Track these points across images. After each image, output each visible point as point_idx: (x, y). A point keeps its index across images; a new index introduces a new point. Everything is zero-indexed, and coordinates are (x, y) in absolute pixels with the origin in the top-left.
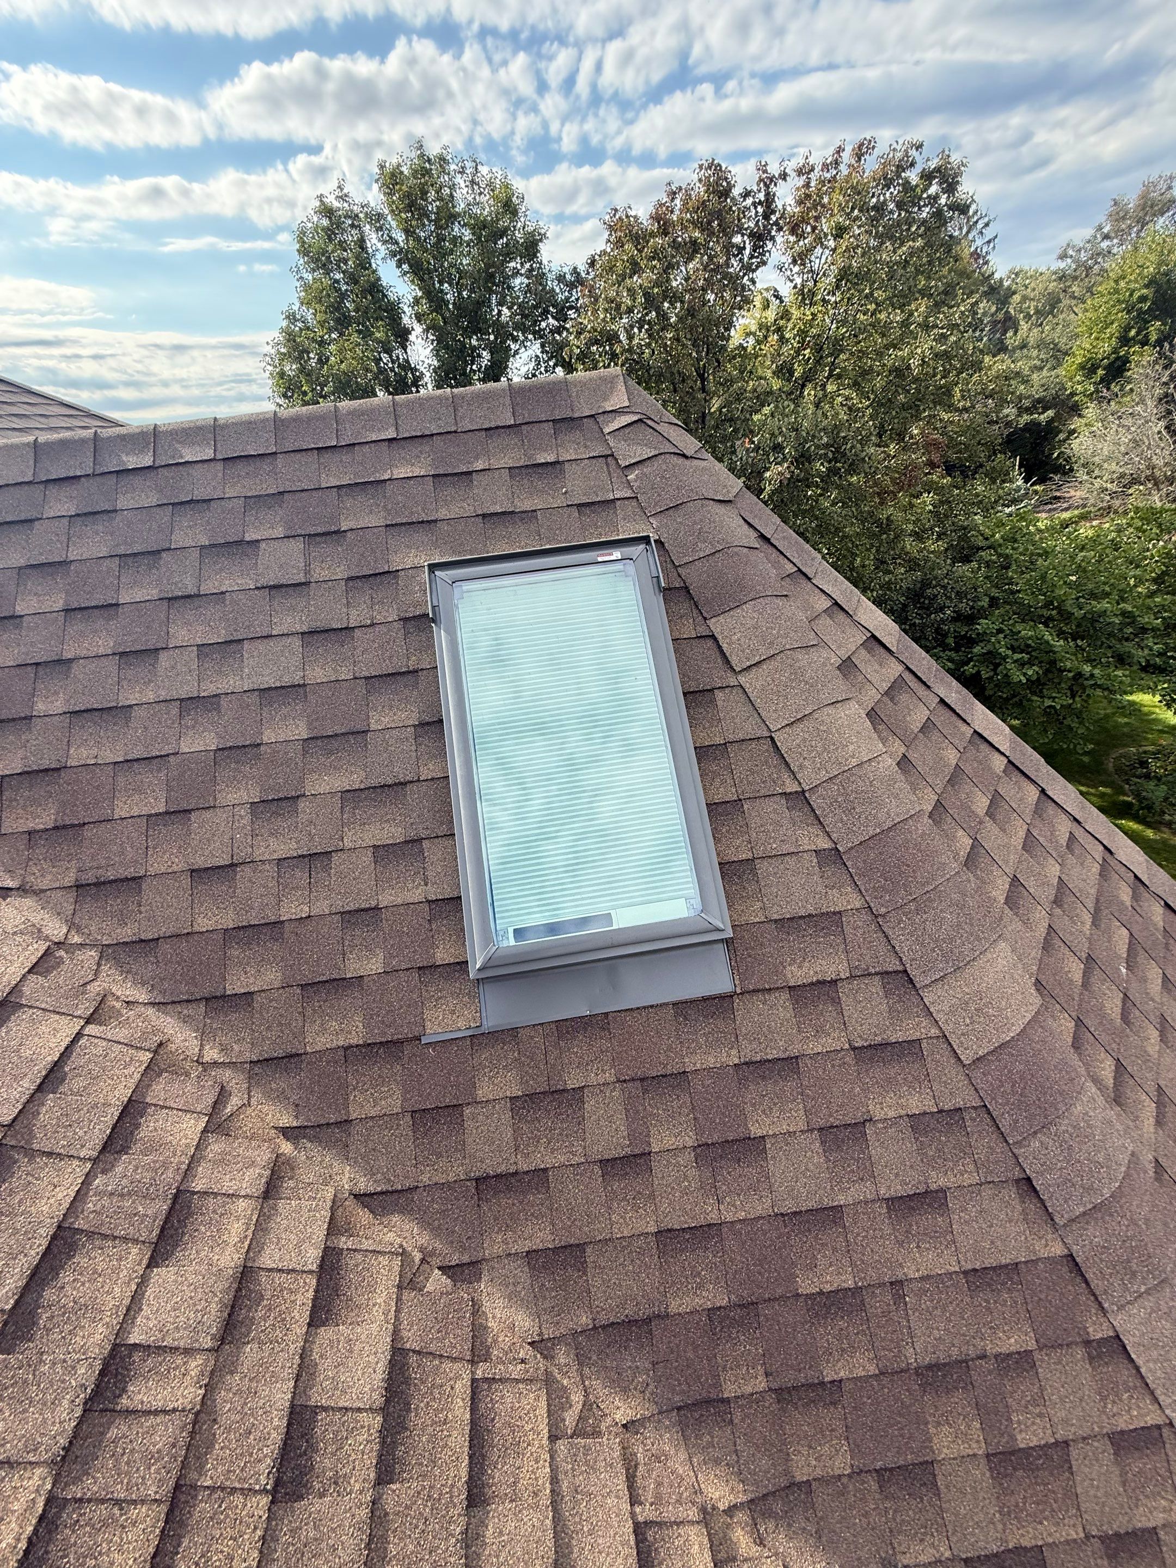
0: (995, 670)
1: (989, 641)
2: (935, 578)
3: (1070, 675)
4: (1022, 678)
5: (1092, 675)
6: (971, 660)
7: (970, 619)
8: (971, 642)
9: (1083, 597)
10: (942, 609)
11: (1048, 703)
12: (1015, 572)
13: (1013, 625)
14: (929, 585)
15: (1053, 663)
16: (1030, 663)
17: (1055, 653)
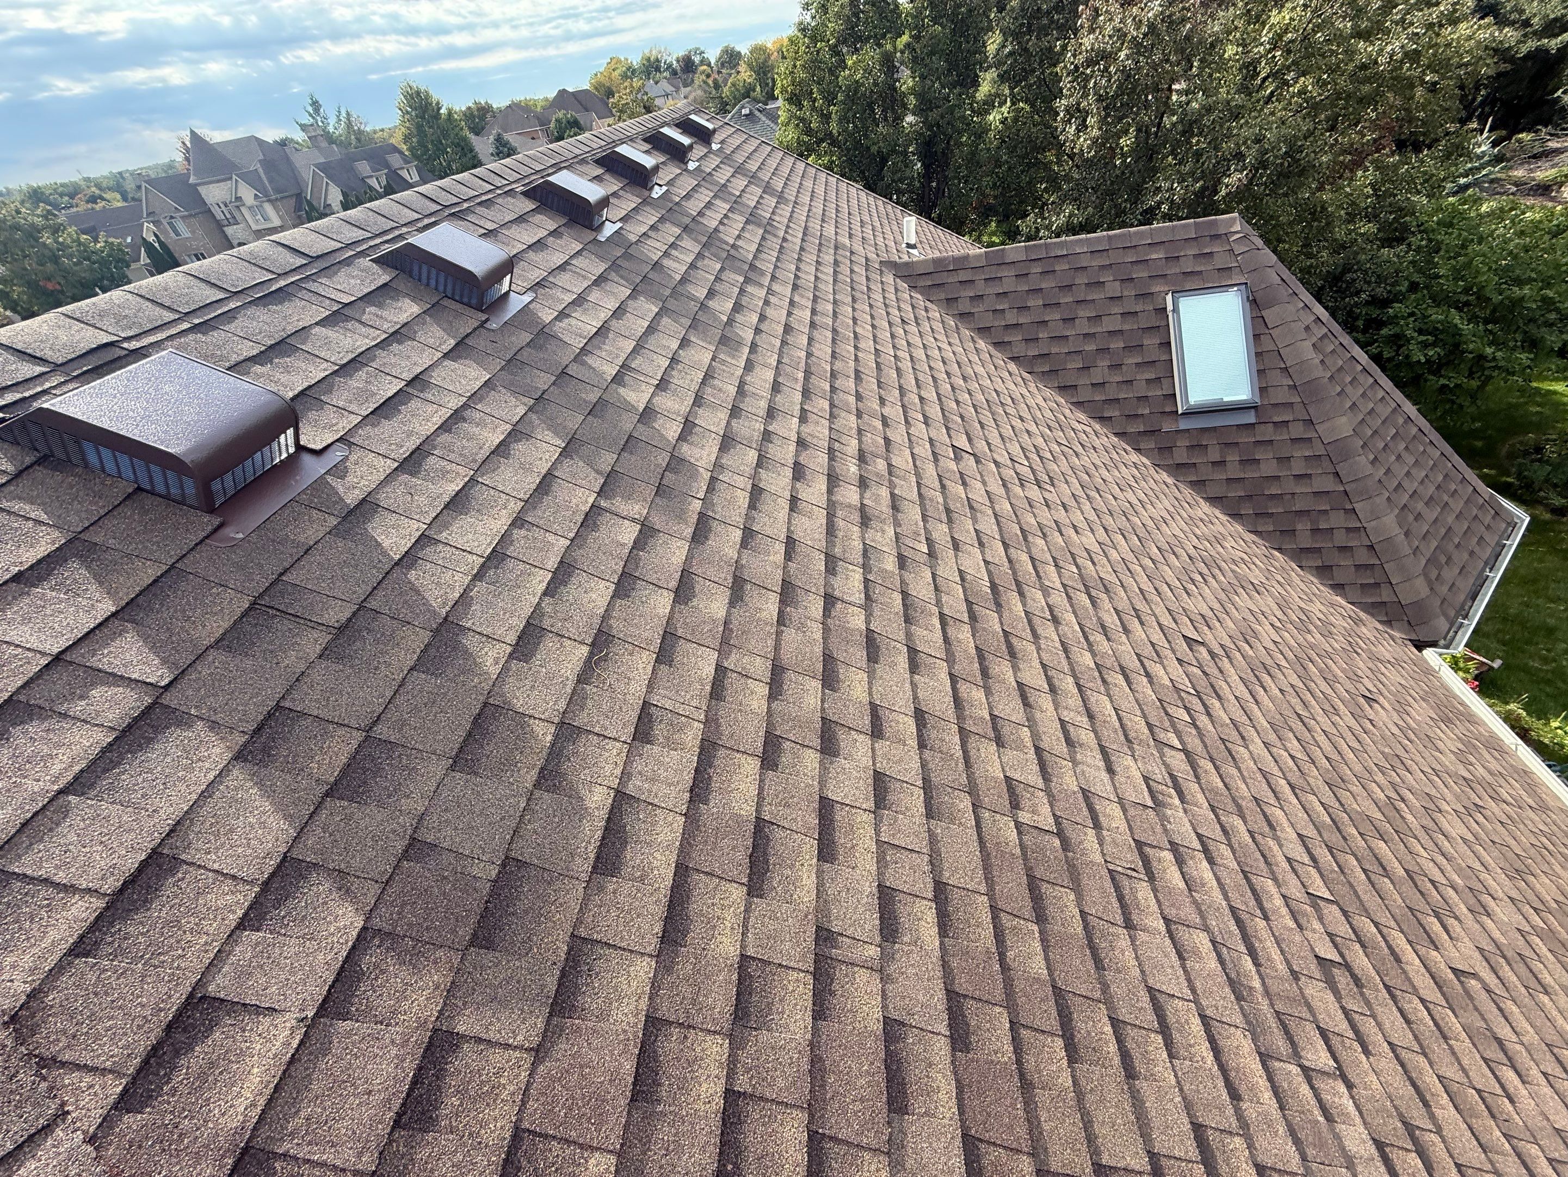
0: (1397, 351)
1: (1398, 324)
2: (1358, 263)
3: (1471, 356)
4: (1422, 358)
5: (1494, 359)
6: (1376, 341)
7: (1384, 303)
8: (1380, 324)
9: (1505, 283)
10: (1358, 293)
11: (1443, 381)
12: (1442, 258)
13: (1426, 309)
14: (1349, 271)
15: (1457, 345)
16: (1434, 345)
17: (1461, 335)
